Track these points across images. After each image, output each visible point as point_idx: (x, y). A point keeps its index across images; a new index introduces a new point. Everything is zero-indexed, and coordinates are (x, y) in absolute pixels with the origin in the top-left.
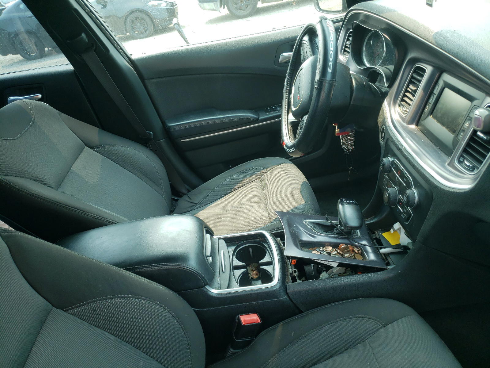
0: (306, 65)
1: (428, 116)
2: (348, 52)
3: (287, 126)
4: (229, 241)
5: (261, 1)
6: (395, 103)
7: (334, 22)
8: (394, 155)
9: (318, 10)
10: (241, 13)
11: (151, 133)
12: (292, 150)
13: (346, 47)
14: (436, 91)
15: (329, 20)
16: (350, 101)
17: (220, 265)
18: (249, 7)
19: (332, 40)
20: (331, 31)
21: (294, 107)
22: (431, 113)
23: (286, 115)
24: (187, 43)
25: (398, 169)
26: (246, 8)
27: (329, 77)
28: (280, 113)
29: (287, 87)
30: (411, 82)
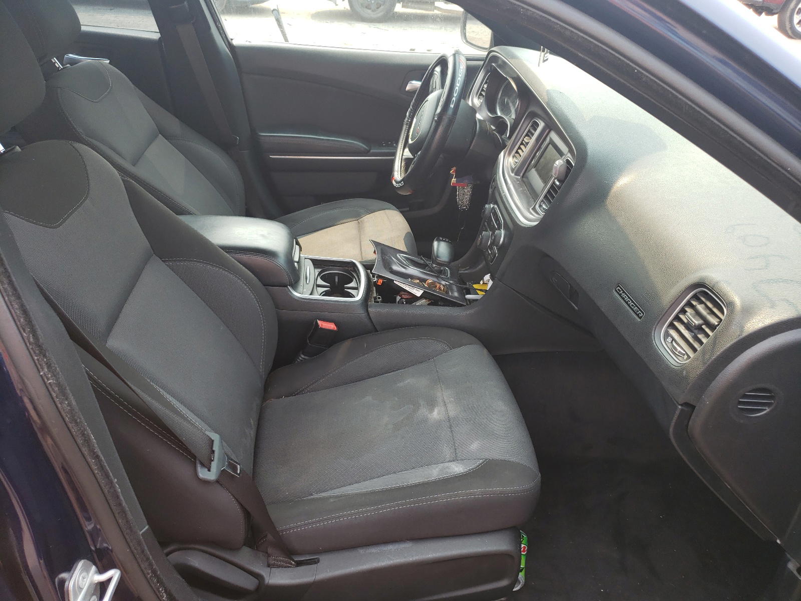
0: (432, 97)
1: (532, 168)
2: (483, 96)
3: (400, 162)
4: (317, 263)
5: (401, 3)
6: (509, 154)
7: (468, 60)
8: (496, 203)
9: (465, 41)
10: (368, 13)
11: (238, 138)
12: (400, 185)
13: (483, 90)
14: (543, 147)
15: (463, 55)
16: (471, 145)
17: (305, 276)
18: (382, 7)
19: (460, 76)
20: (461, 67)
21: (412, 140)
22: (535, 166)
23: (402, 149)
24: (286, 40)
25: (495, 214)
26: (378, 8)
27: (450, 112)
28: (395, 151)
29: (408, 119)
30: (527, 135)
